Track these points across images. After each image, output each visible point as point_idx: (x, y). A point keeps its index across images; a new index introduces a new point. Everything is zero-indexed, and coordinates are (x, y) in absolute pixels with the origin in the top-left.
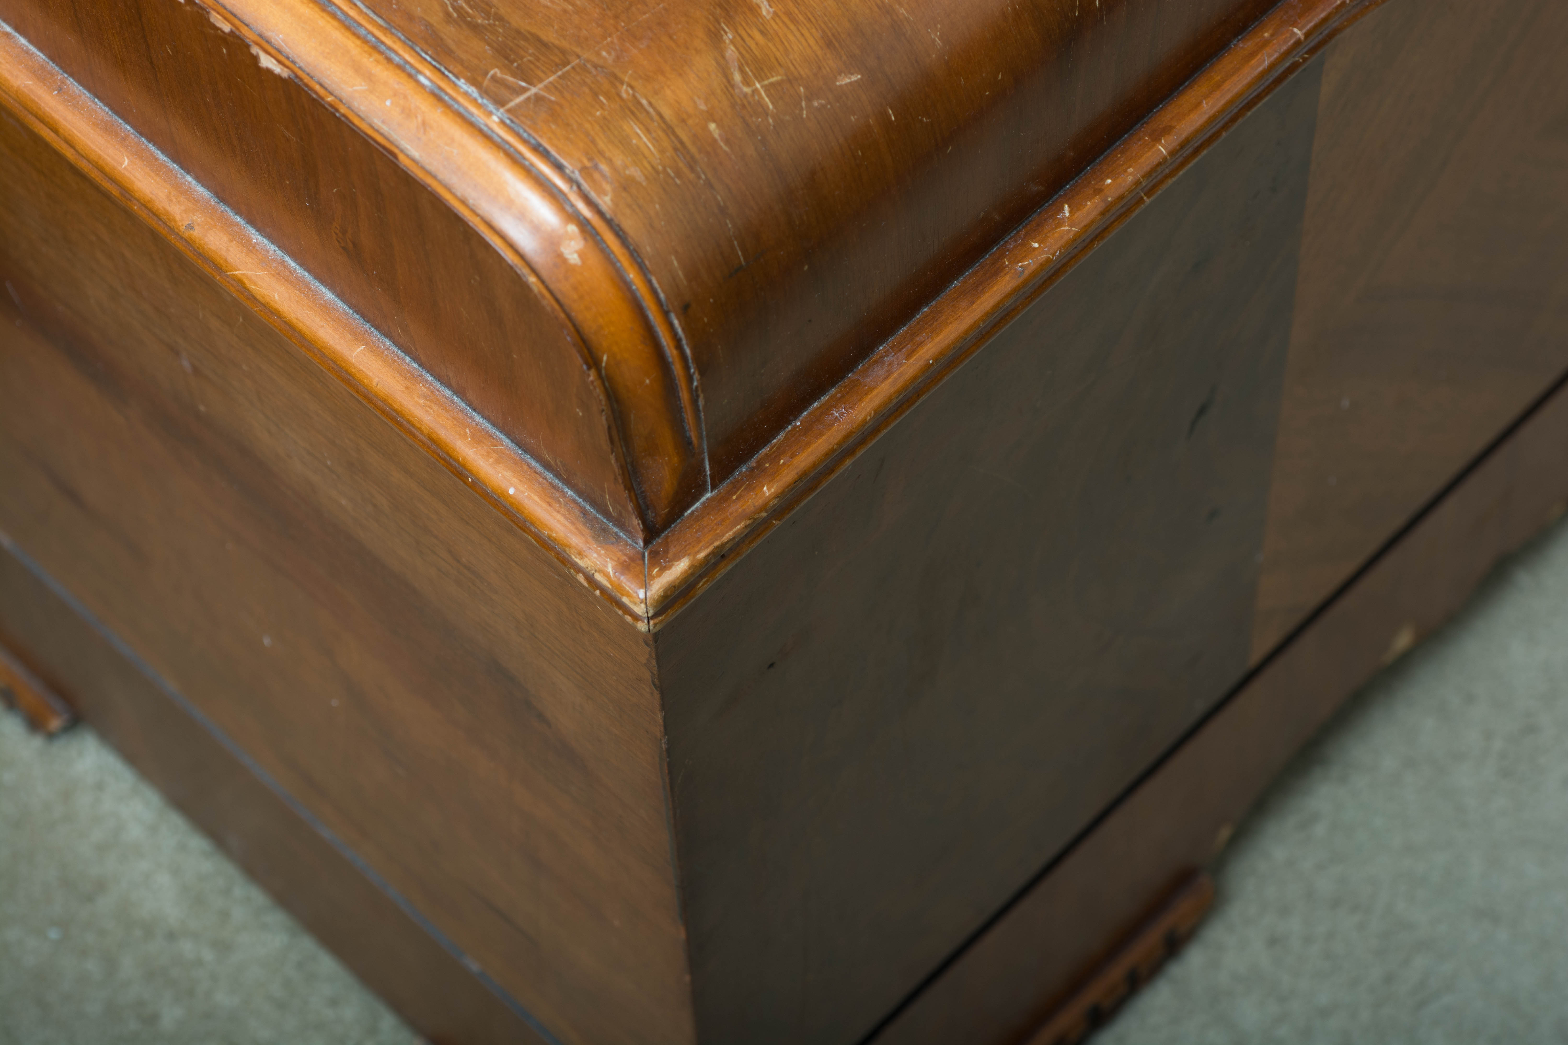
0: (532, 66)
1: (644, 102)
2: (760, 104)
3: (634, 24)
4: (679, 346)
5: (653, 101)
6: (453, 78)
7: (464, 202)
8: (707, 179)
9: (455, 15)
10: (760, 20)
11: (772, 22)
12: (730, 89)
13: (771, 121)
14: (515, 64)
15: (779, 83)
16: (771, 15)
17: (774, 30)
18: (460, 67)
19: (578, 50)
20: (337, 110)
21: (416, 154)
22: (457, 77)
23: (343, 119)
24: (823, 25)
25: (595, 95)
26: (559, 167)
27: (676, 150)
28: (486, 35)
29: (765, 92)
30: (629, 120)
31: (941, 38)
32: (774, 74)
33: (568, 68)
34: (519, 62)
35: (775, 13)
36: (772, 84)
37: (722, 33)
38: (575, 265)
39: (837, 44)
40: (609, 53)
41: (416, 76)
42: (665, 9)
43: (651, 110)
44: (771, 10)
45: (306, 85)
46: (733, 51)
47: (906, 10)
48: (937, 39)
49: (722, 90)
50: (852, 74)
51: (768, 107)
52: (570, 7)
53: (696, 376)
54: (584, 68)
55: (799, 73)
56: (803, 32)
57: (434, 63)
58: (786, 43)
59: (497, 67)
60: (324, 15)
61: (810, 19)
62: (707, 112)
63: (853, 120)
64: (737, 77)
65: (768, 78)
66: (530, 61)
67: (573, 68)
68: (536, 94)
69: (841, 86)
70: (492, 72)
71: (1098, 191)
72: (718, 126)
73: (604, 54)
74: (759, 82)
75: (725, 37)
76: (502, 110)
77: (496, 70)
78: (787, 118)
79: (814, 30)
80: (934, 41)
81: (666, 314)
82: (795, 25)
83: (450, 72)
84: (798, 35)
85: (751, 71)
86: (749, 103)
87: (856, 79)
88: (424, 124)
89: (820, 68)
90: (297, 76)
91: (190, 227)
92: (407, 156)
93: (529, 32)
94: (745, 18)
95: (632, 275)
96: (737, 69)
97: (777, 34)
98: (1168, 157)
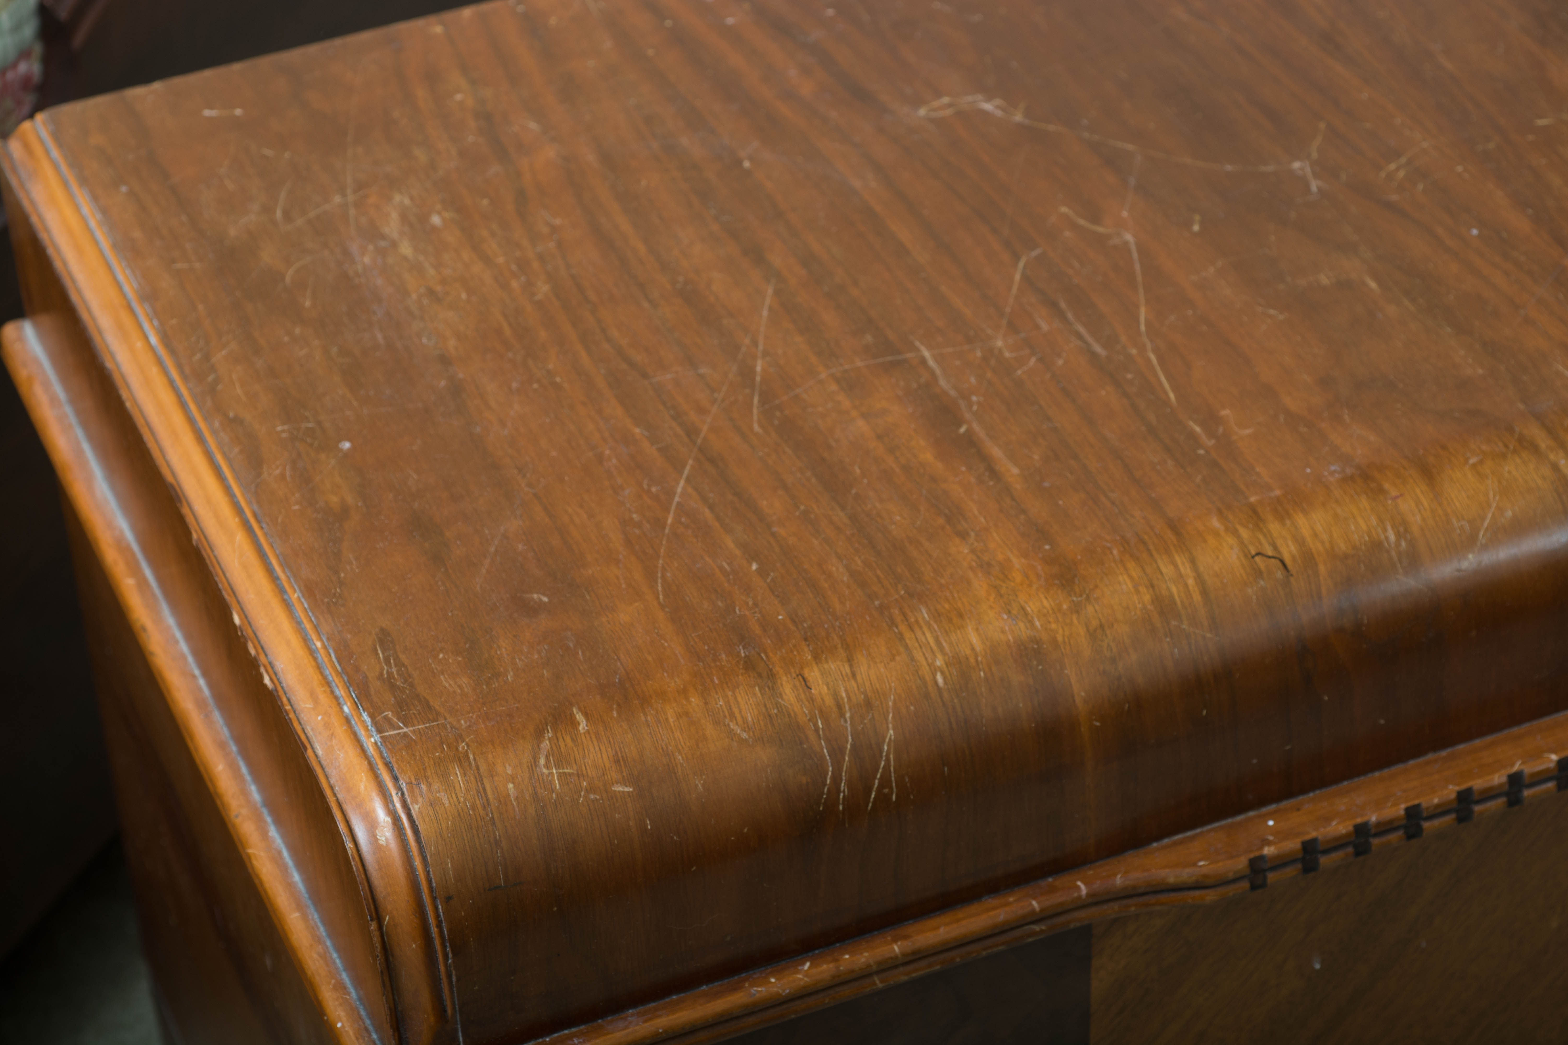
0: (413, 716)
1: (471, 757)
2: (551, 782)
3: (492, 711)
4: (439, 925)
5: (477, 758)
6: (362, 711)
7: (332, 788)
8: (493, 818)
9: (386, 676)
10: (576, 732)
11: (583, 736)
12: (534, 767)
13: (554, 796)
14: (404, 713)
15: (570, 775)
16: (584, 731)
17: (582, 740)
18: (369, 705)
19: (447, 716)
20: (288, 714)
21: (320, 752)
22: (364, 710)
23: (288, 720)
24: (617, 748)
25: (442, 743)
26: (395, 779)
27: (478, 792)
28: (396, 691)
29: (558, 776)
30: (455, 763)
31: (703, 786)
32: (569, 768)
33: (435, 723)
34: (407, 712)
35: (588, 731)
36: (565, 773)
37: (546, 732)
38: (382, 845)
39: (622, 763)
40: (465, 722)
41: (343, 705)
42: (517, 708)
43: (473, 763)
44: (586, 728)
45: (279, 696)
46: (547, 744)
47: (682, 758)
48: (700, 785)
49: (528, 766)
50: (626, 786)
51: (556, 787)
52: (459, 691)
53: (450, 955)
54: (444, 726)
55: (587, 773)
56: (601, 748)
57: (356, 700)
58: (586, 751)
59: (392, 712)
60: (310, 657)
61: (610, 742)
62: (511, 776)
63: (617, 817)
64: (542, 761)
65: (563, 768)
66: (414, 713)
67: (438, 725)
68: (405, 732)
69: (615, 791)
70: (386, 713)
71: (836, 960)
72: (515, 786)
73: (462, 722)
74: (556, 769)
75: (546, 735)
76: (378, 736)
77: (390, 713)
78: (567, 798)
79: (610, 750)
80: (697, 785)
81: (434, 899)
82: (598, 742)
83: (362, 707)
84: (597, 749)
85: (554, 761)
86: (543, 780)
87: (628, 790)
88: (332, 734)
89: (604, 774)
90: (276, 690)
91: (237, 816)
92: (314, 752)
93: (425, 698)
94: (565, 727)
95: (418, 863)
96: (544, 756)
97: (582, 744)
98: (900, 956)
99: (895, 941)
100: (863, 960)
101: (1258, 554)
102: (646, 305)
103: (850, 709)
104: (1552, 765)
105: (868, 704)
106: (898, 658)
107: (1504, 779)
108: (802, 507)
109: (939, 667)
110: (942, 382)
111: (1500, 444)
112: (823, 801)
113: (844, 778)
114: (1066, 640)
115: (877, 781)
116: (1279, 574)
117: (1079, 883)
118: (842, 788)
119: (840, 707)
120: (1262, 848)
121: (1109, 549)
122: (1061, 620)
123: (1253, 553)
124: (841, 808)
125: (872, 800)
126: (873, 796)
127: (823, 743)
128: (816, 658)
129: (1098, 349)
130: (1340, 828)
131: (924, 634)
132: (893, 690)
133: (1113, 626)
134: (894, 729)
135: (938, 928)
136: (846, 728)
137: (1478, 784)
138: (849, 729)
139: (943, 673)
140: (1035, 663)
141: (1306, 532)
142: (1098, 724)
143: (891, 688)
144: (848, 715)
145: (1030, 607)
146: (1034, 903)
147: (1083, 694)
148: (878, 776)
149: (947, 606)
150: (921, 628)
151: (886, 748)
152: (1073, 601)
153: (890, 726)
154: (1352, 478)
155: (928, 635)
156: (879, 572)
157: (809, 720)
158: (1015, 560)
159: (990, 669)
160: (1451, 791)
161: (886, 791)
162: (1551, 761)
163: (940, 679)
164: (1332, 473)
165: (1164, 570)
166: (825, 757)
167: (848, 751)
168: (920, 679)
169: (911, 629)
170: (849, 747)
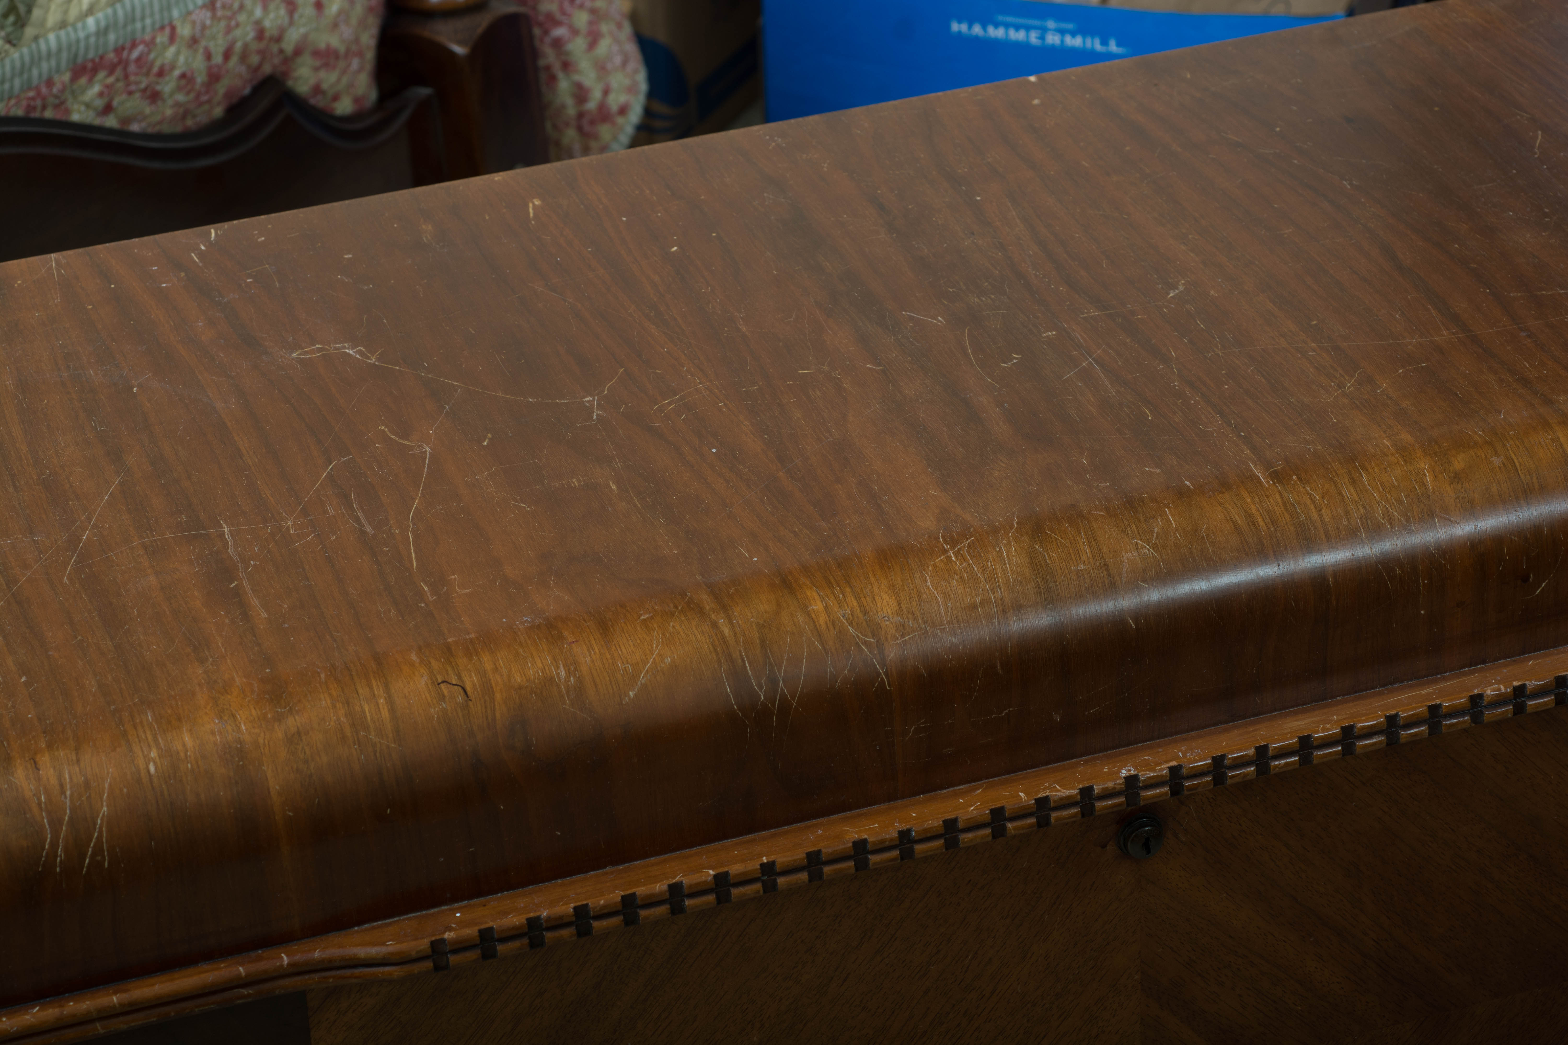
98: (117, 1006)
99: (115, 993)
100: (85, 1007)
101: (443, 682)
102: (11, 490)
103: (71, 788)
104: (710, 879)
105: (87, 784)
106: (118, 750)
107: (665, 887)
108: (80, 638)
109: (152, 758)
110: (231, 551)
111: (671, 605)
112: (42, 863)
113: (61, 845)
114: (267, 743)
115: (90, 850)
116: (460, 699)
117: (283, 955)
118: (59, 853)
119: (62, 786)
120: (444, 933)
121: (318, 673)
122: (264, 726)
123: (440, 681)
124: (58, 870)
125: (86, 865)
126: (87, 861)
127: (44, 814)
128: (50, 746)
129: (369, 529)
130: (516, 920)
131: (145, 732)
132: (110, 774)
133: (308, 733)
134: (108, 806)
135: (154, 985)
136: (66, 803)
137: (641, 891)
138: (68, 804)
139: (155, 763)
140: (237, 759)
141: (488, 666)
142: (291, 814)
143: (108, 773)
144: (68, 793)
145: (239, 715)
146: (241, 969)
147: (277, 787)
148: (92, 845)
149: (169, 711)
150: (143, 727)
151: (99, 821)
152: (277, 711)
153: (105, 803)
154: (539, 627)
155: (148, 733)
156: (123, 685)
157: (34, 795)
158: (237, 679)
159: (197, 763)
160: (616, 896)
161: (99, 858)
162: (709, 875)
163: (152, 768)
164: (522, 623)
165: (360, 691)
166: (45, 826)
167: (65, 822)
168: (135, 767)
169: (135, 727)
170: (66, 818)
